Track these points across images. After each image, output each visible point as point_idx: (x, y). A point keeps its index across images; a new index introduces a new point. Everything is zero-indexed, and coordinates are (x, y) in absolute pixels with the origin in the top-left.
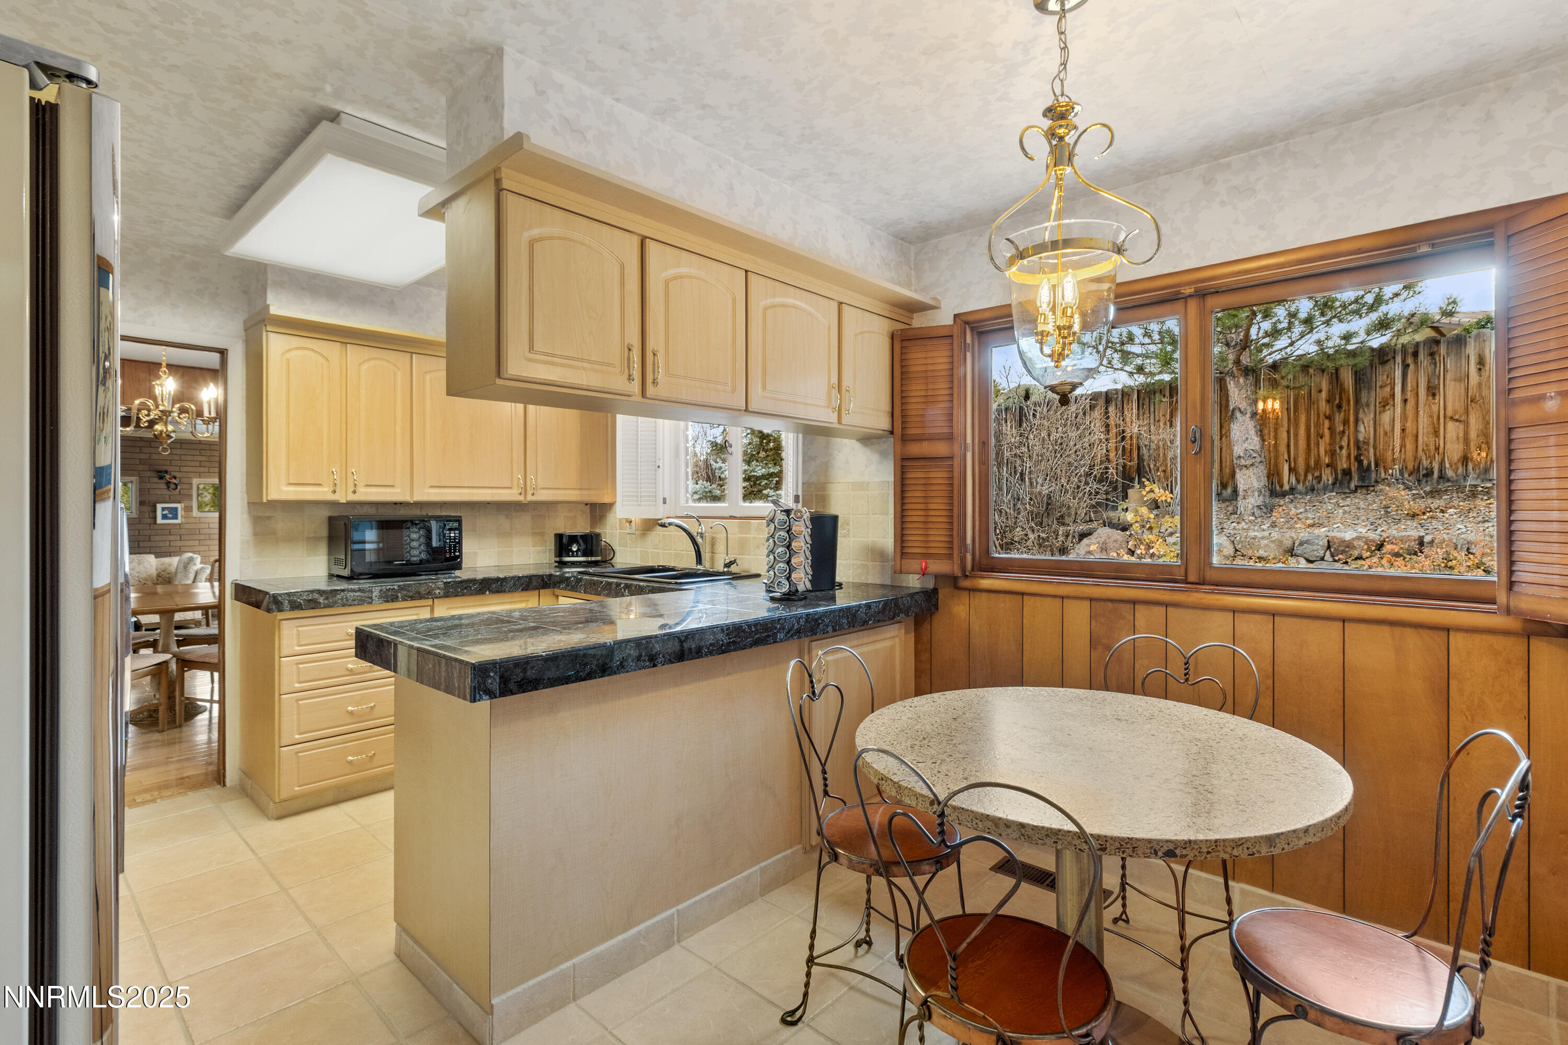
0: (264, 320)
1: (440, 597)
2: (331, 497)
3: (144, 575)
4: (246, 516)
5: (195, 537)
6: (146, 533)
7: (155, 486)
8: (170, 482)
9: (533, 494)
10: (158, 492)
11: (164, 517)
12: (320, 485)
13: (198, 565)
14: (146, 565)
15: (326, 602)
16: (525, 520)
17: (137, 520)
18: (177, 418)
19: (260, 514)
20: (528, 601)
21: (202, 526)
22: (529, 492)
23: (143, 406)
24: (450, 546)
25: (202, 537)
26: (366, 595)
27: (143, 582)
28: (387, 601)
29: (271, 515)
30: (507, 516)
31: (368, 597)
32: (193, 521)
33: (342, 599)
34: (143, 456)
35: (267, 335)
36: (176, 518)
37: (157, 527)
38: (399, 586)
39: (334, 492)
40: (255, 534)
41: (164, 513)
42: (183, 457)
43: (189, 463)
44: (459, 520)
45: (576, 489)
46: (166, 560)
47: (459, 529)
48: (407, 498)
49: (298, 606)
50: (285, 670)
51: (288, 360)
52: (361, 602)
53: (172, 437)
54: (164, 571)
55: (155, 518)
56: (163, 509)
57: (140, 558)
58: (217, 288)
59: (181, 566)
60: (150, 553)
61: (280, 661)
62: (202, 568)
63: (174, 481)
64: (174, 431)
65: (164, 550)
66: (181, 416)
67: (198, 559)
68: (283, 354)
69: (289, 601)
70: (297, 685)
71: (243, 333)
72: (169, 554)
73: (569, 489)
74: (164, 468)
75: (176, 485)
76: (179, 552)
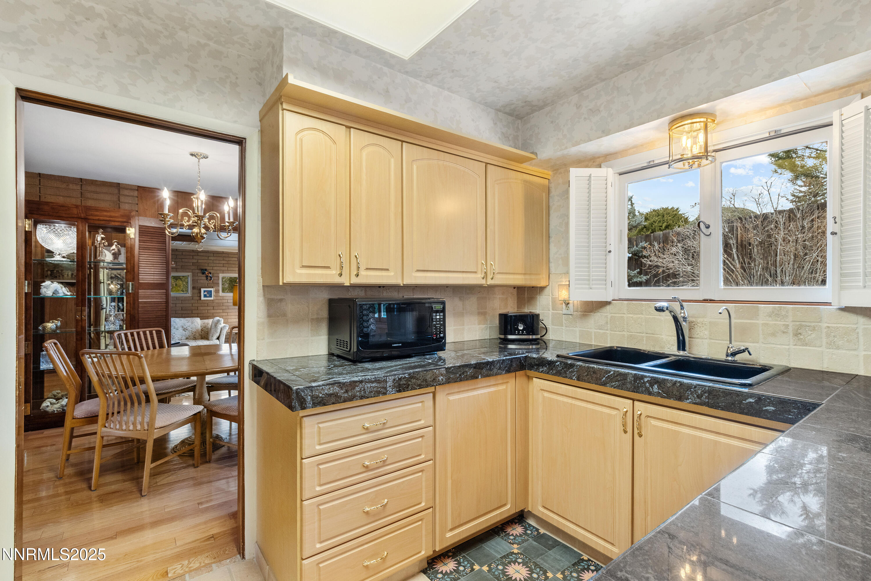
0: (280, 97)
1: (443, 384)
2: (337, 280)
3: (194, 330)
4: (261, 299)
5: (220, 308)
6: (196, 305)
7: (200, 278)
8: (208, 276)
9: (492, 279)
10: (202, 282)
11: (205, 296)
12: (328, 267)
13: (222, 325)
14: (196, 324)
15: (346, 395)
16: (472, 302)
17: (192, 298)
18: (207, 223)
19: (273, 297)
20: (507, 382)
21: (224, 301)
22: (489, 277)
23: (185, 214)
24: (436, 327)
25: (224, 308)
26: (381, 385)
27: (194, 334)
28: (399, 391)
29: (282, 297)
30: (460, 299)
31: (383, 388)
32: (219, 298)
33: (360, 391)
34: (194, 261)
35: (283, 114)
36: (211, 297)
37: (200, 302)
38: (409, 374)
39: (341, 275)
40: (269, 316)
41: (205, 293)
42: (215, 262)
43: (218, 265)
44: (443, 303)
45: (521, 274)
46: (206, 321)
47: (443, 311)
48: (398, 281)
49: (320, 402)
50: (307, 473)
51: (301, 140)
52: (378, 393)
53: (204, 238)
54: (205, 327)
55: (200, 296)
56: (205, 291)
57: (192, 320)
58: (237, 78)
59: (213, 325)
60: (198, 317)
61: (301, 463)
62: (224, 326)
63: (210, 275)
64: (206, 234)
65: (205, 315)
66: (210, 222)
67: (222, 321)
68: (297, 134)
69: (312, 397)
70: (318, 489)
71: (259, 124)
72: (207, 318)
73: (517, 274)
74: (205, 268)
75: (211, 277)
76: (213, 317)
